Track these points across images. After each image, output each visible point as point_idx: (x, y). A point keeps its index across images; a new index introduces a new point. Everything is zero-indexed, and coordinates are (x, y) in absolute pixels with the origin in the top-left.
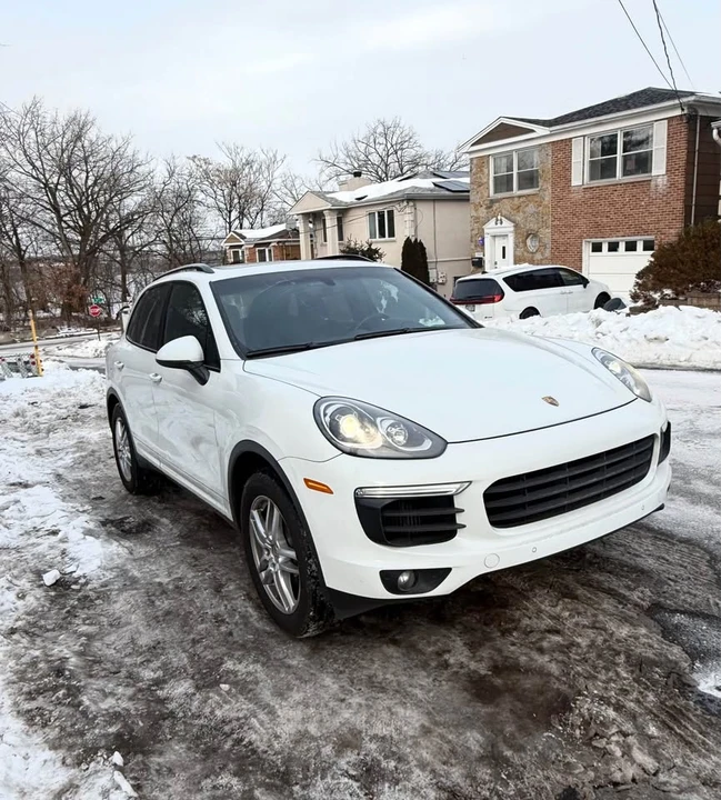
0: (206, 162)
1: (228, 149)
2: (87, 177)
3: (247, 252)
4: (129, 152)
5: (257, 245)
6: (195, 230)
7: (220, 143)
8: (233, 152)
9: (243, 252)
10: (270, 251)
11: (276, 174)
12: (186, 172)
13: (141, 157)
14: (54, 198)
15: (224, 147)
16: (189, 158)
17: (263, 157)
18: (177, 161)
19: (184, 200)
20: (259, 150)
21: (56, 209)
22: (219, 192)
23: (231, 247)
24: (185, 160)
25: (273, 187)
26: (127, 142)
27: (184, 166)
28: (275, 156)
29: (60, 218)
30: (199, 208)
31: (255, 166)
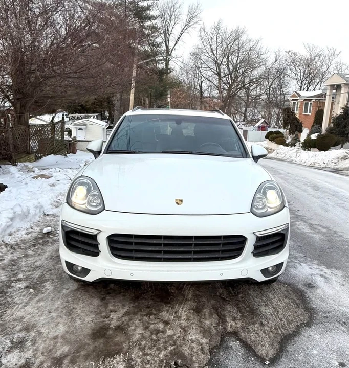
0: (295, 54)
1: (309, 48)
2: (238, 59)
3: (300, 103)
4: (258, 47)
5: (305, 100)
6: (284, 89)
7: (305, 44)
8: (310, 50)
9: (298, 103)
10: (311, 104)
11: (332, 62)
12: (284, 59)
13: (263, 51)
14: (219, 69)
15: (307, 46)
16: (286, 52)
17: (327, 52)
18: (281, 53)
19: (281, 73)
20: (326, 49)
21: (219, 74)
22: (299, 71)
23: (293, 100)
24: (285, 53)
25: (329, 70)
26: (258, 42)
27: (284, 56)
28: (334, 52)
29: (220, 79)
30: (287, 79)
31: (322, 57)
